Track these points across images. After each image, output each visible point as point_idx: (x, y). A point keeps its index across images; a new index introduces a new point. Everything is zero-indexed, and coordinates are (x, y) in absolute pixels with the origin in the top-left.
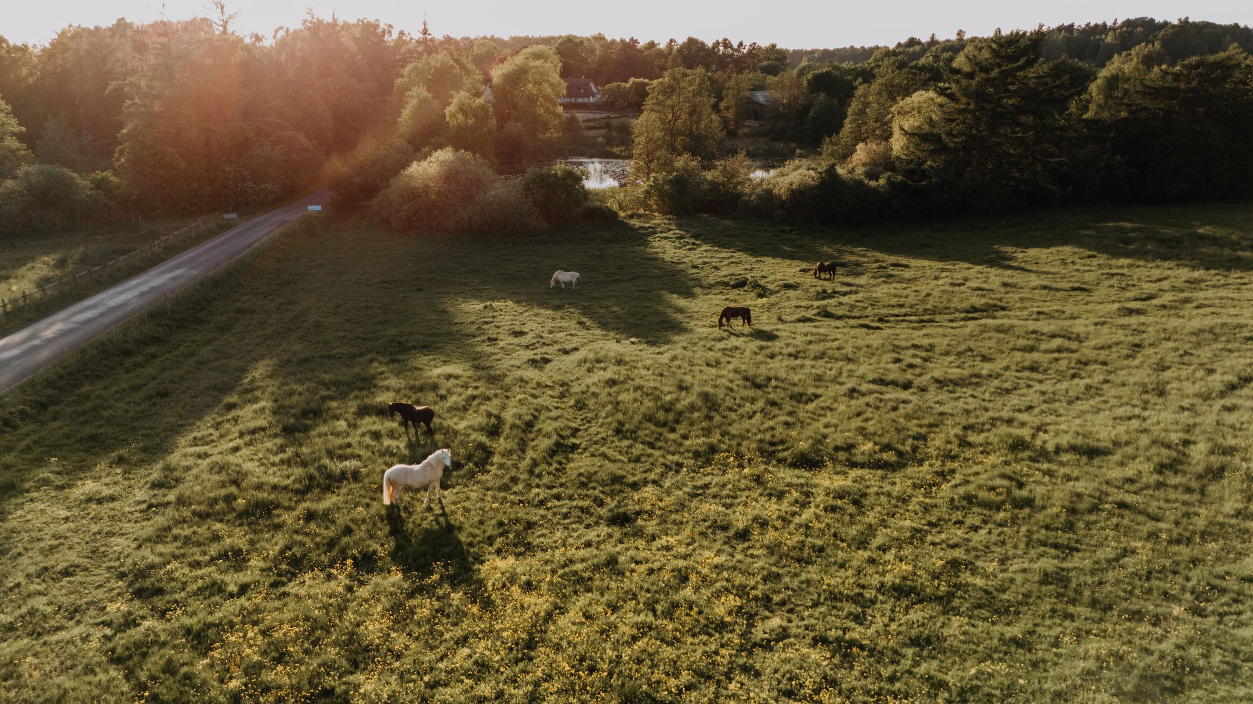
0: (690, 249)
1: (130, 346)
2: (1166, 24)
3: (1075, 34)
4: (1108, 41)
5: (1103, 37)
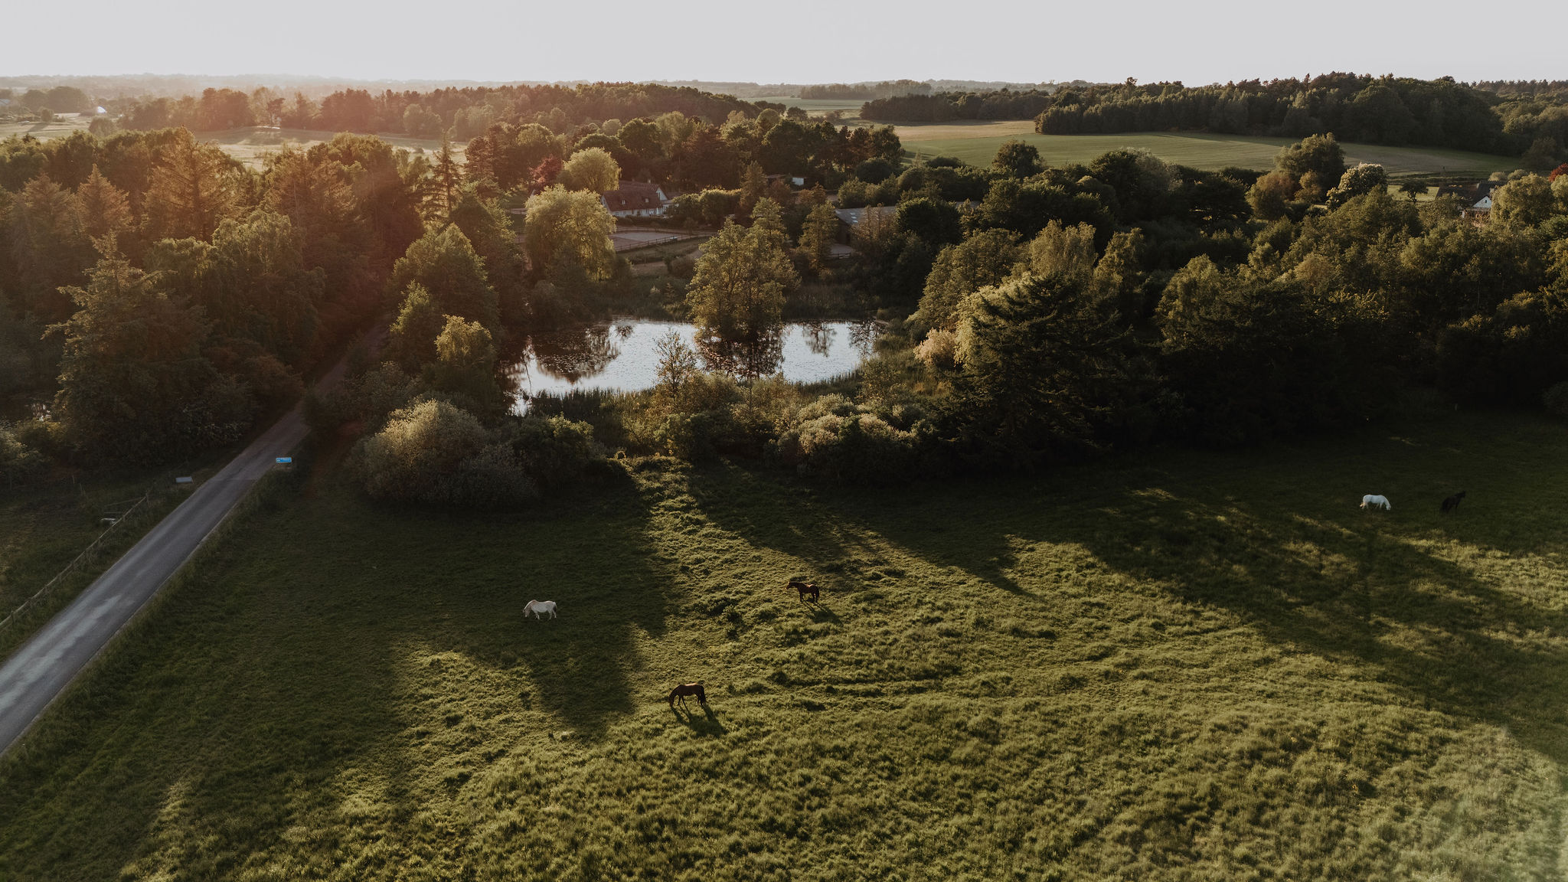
0: (690, 533)
1: (41, 764)
2: (1368, 79)
3: (1259, 94)
4: (1296, 105)
5: (1291, 98)
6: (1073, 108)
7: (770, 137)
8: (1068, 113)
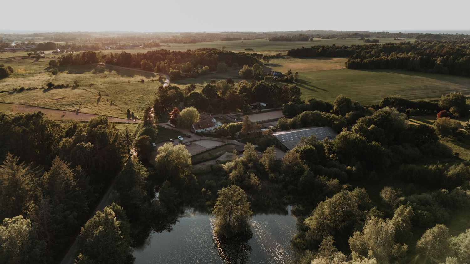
3: (424, 56)
4: (438, 63)
5: (436, 59)
6: (359, 60)
7: (255, 89)
8: (357, 62)
